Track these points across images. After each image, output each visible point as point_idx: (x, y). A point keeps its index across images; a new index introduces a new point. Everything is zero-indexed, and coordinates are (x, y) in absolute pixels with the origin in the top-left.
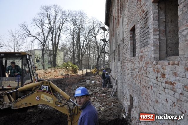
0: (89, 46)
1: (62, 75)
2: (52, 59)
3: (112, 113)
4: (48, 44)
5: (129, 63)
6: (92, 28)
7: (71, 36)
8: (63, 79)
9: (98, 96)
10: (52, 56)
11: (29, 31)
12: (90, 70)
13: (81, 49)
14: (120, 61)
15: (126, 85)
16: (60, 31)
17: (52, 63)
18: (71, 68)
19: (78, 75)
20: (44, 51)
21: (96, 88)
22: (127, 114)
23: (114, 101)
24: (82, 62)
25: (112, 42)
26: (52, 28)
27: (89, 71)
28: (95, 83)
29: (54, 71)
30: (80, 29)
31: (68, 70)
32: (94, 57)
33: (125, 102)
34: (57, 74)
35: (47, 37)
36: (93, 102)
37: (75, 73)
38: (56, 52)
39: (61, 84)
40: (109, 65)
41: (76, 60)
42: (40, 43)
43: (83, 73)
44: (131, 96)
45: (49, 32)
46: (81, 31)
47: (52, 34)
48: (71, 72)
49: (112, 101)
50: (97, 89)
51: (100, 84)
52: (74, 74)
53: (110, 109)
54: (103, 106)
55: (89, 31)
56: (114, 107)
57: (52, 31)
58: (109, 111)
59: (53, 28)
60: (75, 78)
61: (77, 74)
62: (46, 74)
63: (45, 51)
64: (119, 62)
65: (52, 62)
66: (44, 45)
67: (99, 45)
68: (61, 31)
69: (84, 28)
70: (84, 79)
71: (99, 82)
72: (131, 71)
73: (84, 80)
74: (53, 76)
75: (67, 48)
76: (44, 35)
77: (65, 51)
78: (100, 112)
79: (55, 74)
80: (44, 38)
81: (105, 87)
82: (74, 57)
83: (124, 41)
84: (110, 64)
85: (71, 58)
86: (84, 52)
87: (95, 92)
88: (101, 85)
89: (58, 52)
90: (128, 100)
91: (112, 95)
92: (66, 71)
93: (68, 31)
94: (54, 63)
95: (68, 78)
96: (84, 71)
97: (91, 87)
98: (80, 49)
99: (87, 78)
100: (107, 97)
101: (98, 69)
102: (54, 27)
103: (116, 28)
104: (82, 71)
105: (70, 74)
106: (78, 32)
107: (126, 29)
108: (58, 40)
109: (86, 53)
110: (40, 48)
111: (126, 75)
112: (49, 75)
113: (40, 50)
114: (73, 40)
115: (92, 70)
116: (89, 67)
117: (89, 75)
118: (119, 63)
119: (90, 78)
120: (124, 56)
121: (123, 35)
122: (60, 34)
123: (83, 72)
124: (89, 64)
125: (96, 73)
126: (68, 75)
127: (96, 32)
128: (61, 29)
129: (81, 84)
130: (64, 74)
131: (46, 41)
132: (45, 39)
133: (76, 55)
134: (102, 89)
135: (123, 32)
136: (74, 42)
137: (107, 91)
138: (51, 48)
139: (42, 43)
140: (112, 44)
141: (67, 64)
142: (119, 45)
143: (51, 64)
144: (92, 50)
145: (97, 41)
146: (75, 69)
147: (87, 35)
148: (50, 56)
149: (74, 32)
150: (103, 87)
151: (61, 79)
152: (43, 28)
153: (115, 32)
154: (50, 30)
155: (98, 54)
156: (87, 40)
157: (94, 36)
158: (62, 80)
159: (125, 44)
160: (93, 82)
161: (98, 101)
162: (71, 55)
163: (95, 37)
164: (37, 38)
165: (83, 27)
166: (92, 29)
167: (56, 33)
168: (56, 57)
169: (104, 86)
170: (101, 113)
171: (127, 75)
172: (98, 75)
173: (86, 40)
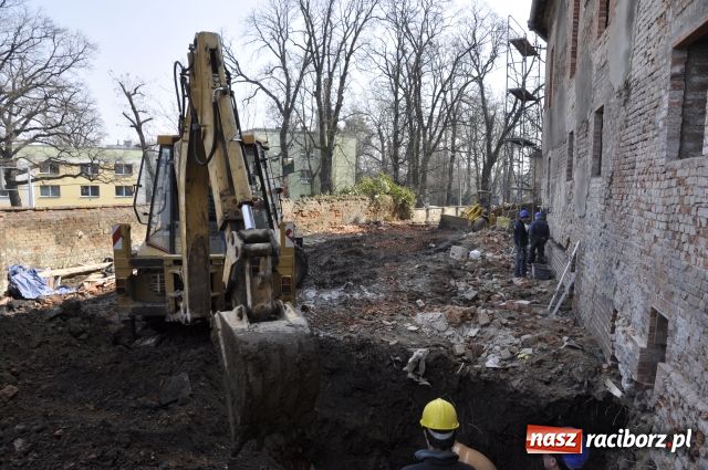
0: (454, 115)
1: (356, 222)
2: (315, 165)
3: (561, 373)
4: (301, 108)
5: (657, 184)
6: (467, 46)
7: (386, 79)
8: (363, 238)
9: (501, 307)
10: (317, 153)
11: (237, 64)
12: (457, 209)
13: (425, 129)
14: (599, 174)
15: (631, 271)
16: (347, 59)
17: (317, 179)
18: (389, 198)
19: (413, 226)
20: (288, 135)
21: (490, 278)
22: (631, 381)
23: (565, 329)
24: (424, 178)
25: (562, 99)
26: (317, 48)
27: (450, 211)
28: (483, 257)
29: (328, 206)
30: (419, 49)
31: (376, 206)
32: (469, 159)
33: (620, 337)
34: (338, 220)
35: (299, 82)
36: (487, 325)
37: (402, 218)
38: (331, 138)
39: (359, 254)
40: (535, 191)
41: (403, 171)
42: (276, 105)
43: (430, 220)
44: (654, 313)
45: (306, 65)
46: (425, 57)
47: (319, 70)
48: (387, 214)
49: (558, 328)
50: (494, 280)
51: (503, 262)
52: (400, 223)
53: (557, 356)
54: (526, 344)
55: (458, 58)
56: (573, 352)
57: (318, 58)
58: (551, 364)
59: (320, 49)
60: (407, 236)
61: (410, 222)
62: (300, 217)
63: (292, 134)
64: (594, 180)
65: (314, 176)
66: (286, 113)
67: (492, 113)
68: (352, 58)
69: (435, 47)
70: (441, 243)
71: (500, 257)
72: (664, 218)
73: (441, 246)
74: (326, 224)
75: (368, 123)
76: (287, 75)
77: (363, 136)
78: (515, 364)
79: (331, 218)
80: (288, 87)
81: (524, 275)
82: (395, 157)
83: (628, 95)
84: (544, 186)
85: (384, 162)
86: (434, 142)
87: (488, 292)
88: (509, 267)
89: (338, 139)
90: (639, 330)
91: (553, 308)
92: (372, 208)
93: (377, 57)
94: (322, 181)
95: (379, 234)
96: (431, 211)
97: (472, 272)
98: (419, 130)
99: (451, 237)
100: (535, 314)
101: (488, 207)
102: (324, 43)
103: (585, 43)
104: (427, 210)
105: (385, 219)
106: (413, 60)
107: (651, 44)
108: (340, 92)
109: (442, 144)
110: (273, 125)
111: (634, 231)
112: (313, 221)
113: (272, 130)
114: (396, 94)
115: (462, 210)
116: (449, 196)
117: (452, 226)
118: (597, 184)
119: (463, 239)
120: (629, 154)
121: (629, 69)
122: (348, 70)
123: (428, 216)
124: (449, 187)
125: (479, 219)
126: (377, 223)
127: (485, 63)
128: (352, 51)
129: (431, 260)
130: (363, 220)
131: (295, 96)
132: (293, 90)
133: (402, 150)
134: (511, 283)
135: (629, 55)
136: (397, 101)
137: (533, 292)
138: (311, 124)
139: (279, 106)
140: (561, 108)
141: (376, 183)
142: (600, 112)
143: (311, 182)
144: (464, 131)
145: (486, 95)
146: (404, 202)
147: (446, 76)
148: (307, 152)
149: (399, 61)
150: (518, 275)
151: (355, 239)
152: (285, 51)
153: (579, 60)
154: (309, 54)
155: (489, 146)
156: (445, 93)
157: (475, 79)
158: (358, 241)
159: (637, 107)
160: (475, 253)
161: (506, 325)
162: (383, 152)
163: (479, 80)
164: (264, 89)
165: (431, 43)
166: (469, 50)
167: (331, 67)
168: (331, 155)
169: (521, 272)
170: (521, 369)
171: (641, 230)
172: (493, 229)
173: (442, 95)
